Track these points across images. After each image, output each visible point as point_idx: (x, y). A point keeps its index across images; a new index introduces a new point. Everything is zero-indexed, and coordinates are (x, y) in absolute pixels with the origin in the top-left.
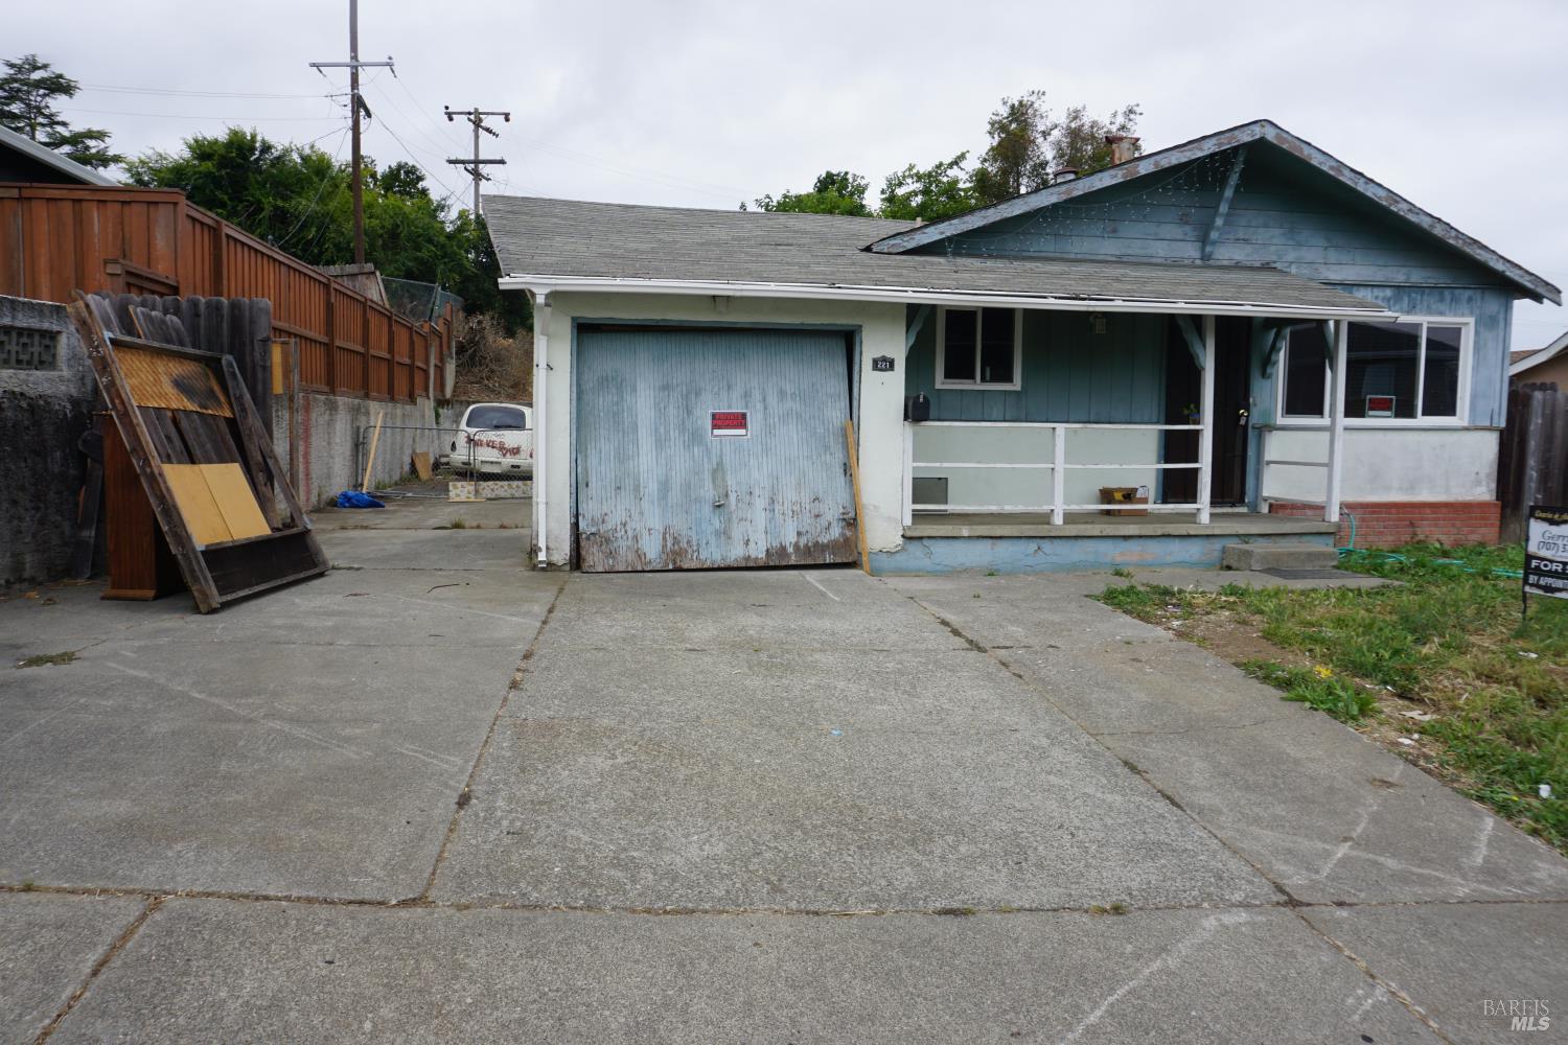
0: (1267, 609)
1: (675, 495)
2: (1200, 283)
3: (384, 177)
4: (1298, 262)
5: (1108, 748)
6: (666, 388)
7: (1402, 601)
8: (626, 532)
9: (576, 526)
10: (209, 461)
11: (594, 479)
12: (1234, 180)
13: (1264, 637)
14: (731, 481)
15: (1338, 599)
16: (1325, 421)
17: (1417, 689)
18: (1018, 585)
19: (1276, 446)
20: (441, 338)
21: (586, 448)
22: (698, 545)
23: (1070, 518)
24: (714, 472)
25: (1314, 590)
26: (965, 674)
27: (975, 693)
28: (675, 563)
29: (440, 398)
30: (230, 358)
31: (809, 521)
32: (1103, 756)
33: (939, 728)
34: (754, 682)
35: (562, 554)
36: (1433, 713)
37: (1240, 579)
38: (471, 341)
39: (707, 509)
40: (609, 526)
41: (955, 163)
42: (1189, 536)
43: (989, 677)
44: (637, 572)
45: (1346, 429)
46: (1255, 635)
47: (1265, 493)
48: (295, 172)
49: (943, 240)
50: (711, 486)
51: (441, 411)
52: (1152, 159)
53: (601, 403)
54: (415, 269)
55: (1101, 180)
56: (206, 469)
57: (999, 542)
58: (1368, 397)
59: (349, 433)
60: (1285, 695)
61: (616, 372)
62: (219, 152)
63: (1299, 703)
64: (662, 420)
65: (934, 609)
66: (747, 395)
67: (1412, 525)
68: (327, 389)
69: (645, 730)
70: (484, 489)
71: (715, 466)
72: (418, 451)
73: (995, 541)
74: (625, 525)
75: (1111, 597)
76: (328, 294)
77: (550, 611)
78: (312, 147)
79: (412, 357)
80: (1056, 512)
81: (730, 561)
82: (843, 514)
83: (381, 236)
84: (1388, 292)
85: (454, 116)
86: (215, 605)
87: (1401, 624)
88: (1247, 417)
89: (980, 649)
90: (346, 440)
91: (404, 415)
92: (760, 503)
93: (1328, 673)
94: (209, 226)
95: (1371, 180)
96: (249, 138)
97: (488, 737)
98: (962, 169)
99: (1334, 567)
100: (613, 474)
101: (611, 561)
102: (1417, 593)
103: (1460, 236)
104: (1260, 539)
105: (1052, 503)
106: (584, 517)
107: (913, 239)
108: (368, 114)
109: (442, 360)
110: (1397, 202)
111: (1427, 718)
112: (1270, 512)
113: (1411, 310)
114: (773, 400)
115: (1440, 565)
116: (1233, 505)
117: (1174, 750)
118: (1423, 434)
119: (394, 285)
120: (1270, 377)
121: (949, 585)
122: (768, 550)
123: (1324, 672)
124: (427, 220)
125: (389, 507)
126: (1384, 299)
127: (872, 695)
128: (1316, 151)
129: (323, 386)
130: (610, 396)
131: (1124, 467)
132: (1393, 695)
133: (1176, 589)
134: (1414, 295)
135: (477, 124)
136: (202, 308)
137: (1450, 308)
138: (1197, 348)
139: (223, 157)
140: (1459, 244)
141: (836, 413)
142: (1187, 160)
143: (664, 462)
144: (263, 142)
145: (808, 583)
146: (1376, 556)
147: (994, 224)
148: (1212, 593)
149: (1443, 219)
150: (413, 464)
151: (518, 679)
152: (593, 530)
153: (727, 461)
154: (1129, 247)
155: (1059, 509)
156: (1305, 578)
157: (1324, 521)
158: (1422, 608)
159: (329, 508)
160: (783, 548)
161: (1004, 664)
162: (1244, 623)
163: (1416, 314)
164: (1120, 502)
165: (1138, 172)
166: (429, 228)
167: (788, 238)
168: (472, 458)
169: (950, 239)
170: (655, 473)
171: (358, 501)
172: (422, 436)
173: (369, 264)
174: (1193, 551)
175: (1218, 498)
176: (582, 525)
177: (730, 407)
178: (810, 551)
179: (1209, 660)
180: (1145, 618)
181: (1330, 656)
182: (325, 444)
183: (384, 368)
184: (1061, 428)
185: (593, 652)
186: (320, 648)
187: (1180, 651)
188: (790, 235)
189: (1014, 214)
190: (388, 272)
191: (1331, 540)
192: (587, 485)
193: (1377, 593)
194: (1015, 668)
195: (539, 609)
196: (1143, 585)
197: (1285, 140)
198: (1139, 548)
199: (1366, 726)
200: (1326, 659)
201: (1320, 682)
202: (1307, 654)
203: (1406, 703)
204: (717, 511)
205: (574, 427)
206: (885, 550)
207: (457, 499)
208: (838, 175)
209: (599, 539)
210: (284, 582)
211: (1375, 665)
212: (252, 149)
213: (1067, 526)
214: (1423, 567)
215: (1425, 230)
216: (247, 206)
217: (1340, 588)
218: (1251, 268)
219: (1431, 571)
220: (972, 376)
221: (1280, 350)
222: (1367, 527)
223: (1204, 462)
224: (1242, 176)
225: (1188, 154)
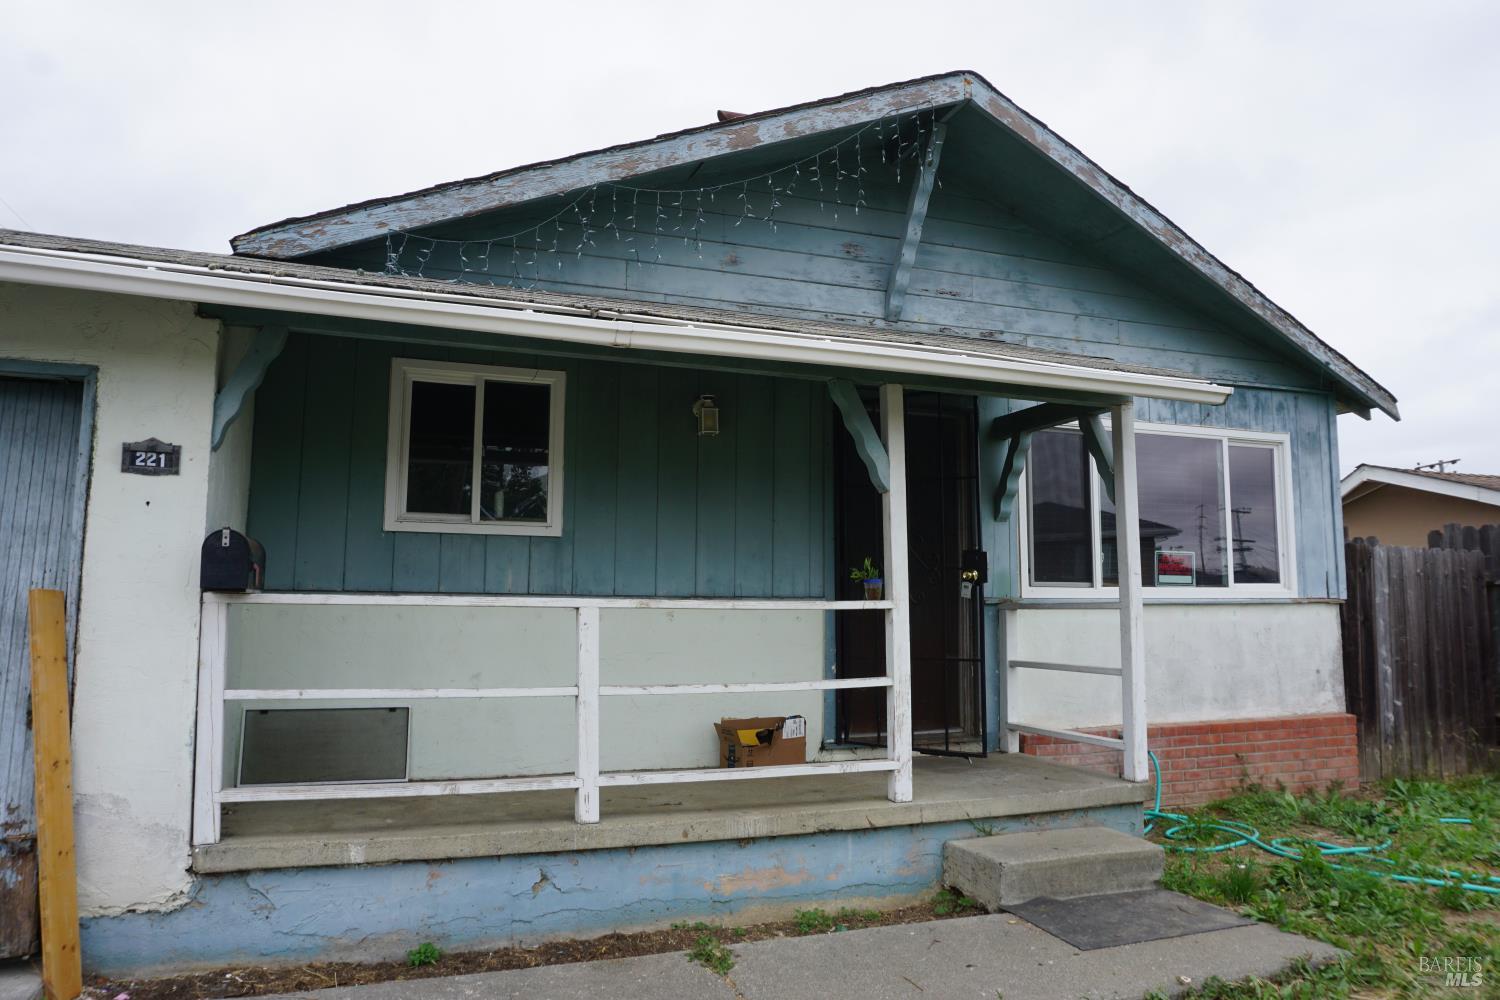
4: (1038, 335)
12: (928, 180)
16: (1099, 592)
19: (1025, 636)
23: (614, 803)
42: (875, 829)
45: (1142, 604)
47: (1013, 718)
49: (384, 237)
55: (690, 147)
57: (447, 871)
58: (1157, 553)
67: (1239, 759)
73: (435, 868)
80: (582, 793)
88: (974, 585)
95: (1142, 201)
99: (1157, 882)
103: (1267, 304)
104: (1013, 825)
105: (574, 773)
107: (324, 233)
110: (1179, 240)
112: (1022, 750)
113: (1204, 419)
118: (1240, 611)
120: (1006, 518)
128: (1055, 139)
137: (1256, 419)
138: (871, 449)
140: (1268, 316)
142: (842, 125)
154: (760, 290)
155: (590, 784)
157: (1123, 779)
163: (1211, 425)
165: (758, 141)
169: (397, 238)
174: (883, 858)
184: (590, 607)
189: (526, 198)
191: (1142, 823)
197: (1007, 113)
198: (774, 862)
206: (143, 908)
213: (608, 825)
215: (1221, 287)
218: (966, 339)
220: (459, 507)
221: (1019, 474)
222: (1175, 767)
223: (896, 676)
224: (939, 175)
225: (845, 115)
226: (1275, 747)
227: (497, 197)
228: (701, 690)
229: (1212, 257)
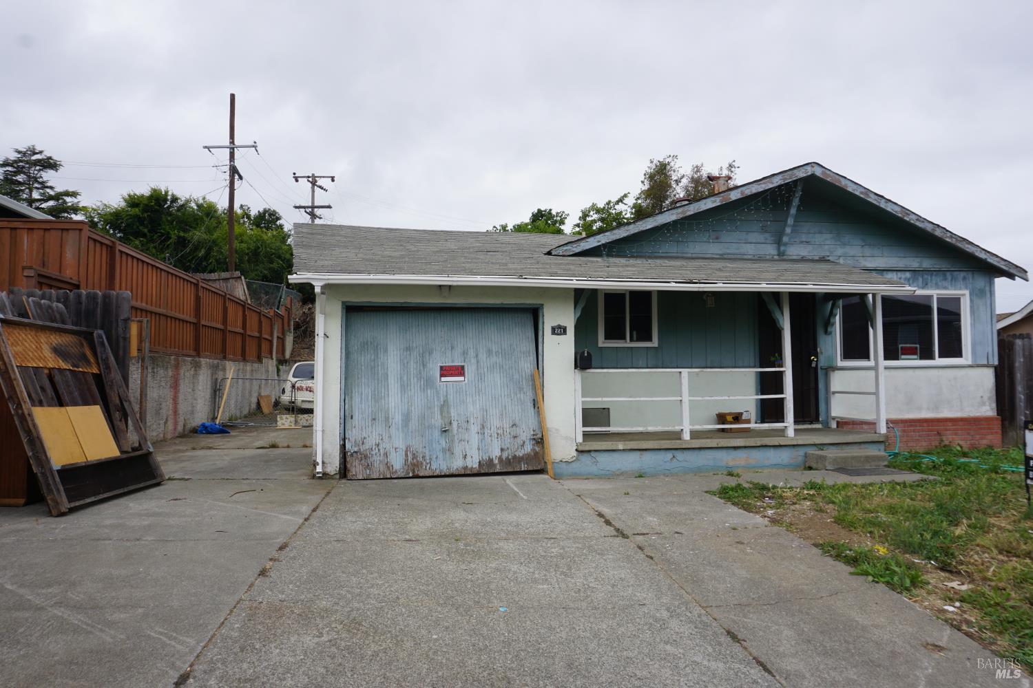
0: (837, 501)
1: (414, 424)
2: (777, 271)
3: (256, 218)
4: (845, 256)
5: (715, 619)
6: (408, 349)
7: (937, 492)
8: (379, 450)
9: (343, 446)
10: (75, 404)
11: (357, 414)
12: (796, 202)
13: (835, 522)
14: (453, 413)
15: (889, 491)
16: (871, 363)
17: (954, 563)
18: (658, 484)
19: (838, 381)
20: (283, 319)
21: (352, 392)
22: (430, 459)
23: (695, 435)
24: (442, 407)
25: (871, 484)
26: (611, 557)
27: (615, 573)
28: (414, 471)
29: (282, 359)
30: (101, 332)
31: (509, 441)
32: (711, 626)
33: (584, 604)
34: (449, 567)
35: (334, 466)
36: (969, 583)
37: (816, 477)
38: (304, 321)
39: (437, 433)
40: (367, 446)
41: (620, 201)
42: (781, 446)
43: (628, 559)
44: (387, 479)
45: (886, 368)
46: (829, 520)
47: (834, 414)
48: (193, 213)
49: (600, 246)
50: (439, 417)
51: (281, 367)
52: (740, 190)
53: (363, 360)
54: (269, 275)
55: (705, 204)
56: (72, 411)
57: (645, 453)
58: (900, 346)
59: (209, 383)
60: (852, 570)
61: (373, 338)
62: (144, 202)
63: (864, 577)
64: (406, 371)
65: (594, 504)
66: (465, 353)
67: (939, 434)
68: (194, 353)
69: (352, 611)
70: (301, 420)
71: (442, 403)
72: (263, 394)
73: (642, 452)
74: (378, 445)
75: (725, 493)
76: (197, 290)
77: (314, 510)
78: (204, 198)
79: (260, 331)
80: (684, 431)
81: (453, 470)
82: (534, 435)
83: (248, 254)
84: (908, 275)
85: (299, 179)
86: (63, 510)
87: (937, 510)
88: (817, 361)
89: (625, 536)
90: (207, 388)
91: (252, 370)
92: (474, 429)
93: (885, 550)
94: (107, 245)
95: (890, 201)
96: (163, 193)
97: (226, 619)
98: (625, 204)
99: (885, 466)
100: (370, 409)
101: (368, 471)
102: (948, 485)
103: (953, 236)
104: (832, 447)
105: (682, 425)
106: (349, 439)
107: (579, 246)
108: (241, 178)
109: (283, 333)
110: (907, 214)
111: (964, 588)
112: (837, 427)
113: (925, 286)
114: (483, 356)
115: (963, 463)
116: (811, 423)
117: (766, 620)
118: (941, 370)
119: (255, 286)
120: (830, 333)
121: (608, 485)
122: (480, 462)
123: (882, 550)
124: (278, 244)
125: (233, 433)
126: (905, 279)
127: (537, 576)
128: (850, 182)
129: (191, 351)
130: (369, 356)
131: (731, 398)
132: (937, 568)
133: (771, 486)
134: (926, 276)
135: (314, 183)
136: (84, 298)
137: (951, 284)
138: (777, 315)
139: (146, 205)
140: (953, 241)
141: (527, 365)
142: (763, 190)
143: (406, 400)
144: (173, 195)
145: (508, 485)
146: (915, 458)
147: (634, 235)
148: (797, 488)
149: (941, 225)
150: (258, 403)
151: (268, 567)
152: (356, 449)
153: (451, 398)
154: (728, 248)
155: (687, 428)
156: (865, 475)
157: (876, 433)
158: (952, 497)
159: (191, 434)
160: (491, 460)
161: (640, 548)
162: (821, 511)
163: (928, 289)
164: (731, 423)
165: (730, 199)
166: (279, 249)
167: (496, 247)
168: (293, 398)
169: (604, 245)
170: (400, 407)
171: (211, 429)
172: (266, 384)
173: (237, 272)
174: (784, 456)
175: (798, 419)
176: (348, 446)
177: (453, 361)
178: (510, 462)
179: (794, 542)
180: (748, 508)
181: (886, 537)
182: (190, 390)
183: (239, 339)
184: (685, 372)
185: (334, 543)
186: (128, 544)
187: (773, 535)
188: (498, 245)
189: (647, 228)
190: (251, 277)
191: (882, 447)
192: (352, 418)
193: (918, 486)
194: (648, 551)
195: (305, 509)
196: (748, 482)
197: (829, 176)
198: (745, 455)
199: (918, 596)
200: (883, 539)
201: (878, 558)
202: (868, 535)
203: (947, 575)
204: (444, 434)
205: (343, 377)
206: (564, 460)
207: (283, 427)
208: (545, 211)
209: (360, 456)
210: (126, 490)
211: (920, 543)
212: (165, 200)
213: (693, 441)
214: (950, 465)
215: (929, 232)
216: (160, 236)
217: (890, 482)
218: (813, 261)
219: (956, 468)
220: (623, 337)
221: (836, 315)
222: (907, 436)
223: (788, 393)
224: (801, 200)
225: (763, 186)
226: (957, 430)
227: (637, 229)
228: (721, 398)
229: (925, 219)
